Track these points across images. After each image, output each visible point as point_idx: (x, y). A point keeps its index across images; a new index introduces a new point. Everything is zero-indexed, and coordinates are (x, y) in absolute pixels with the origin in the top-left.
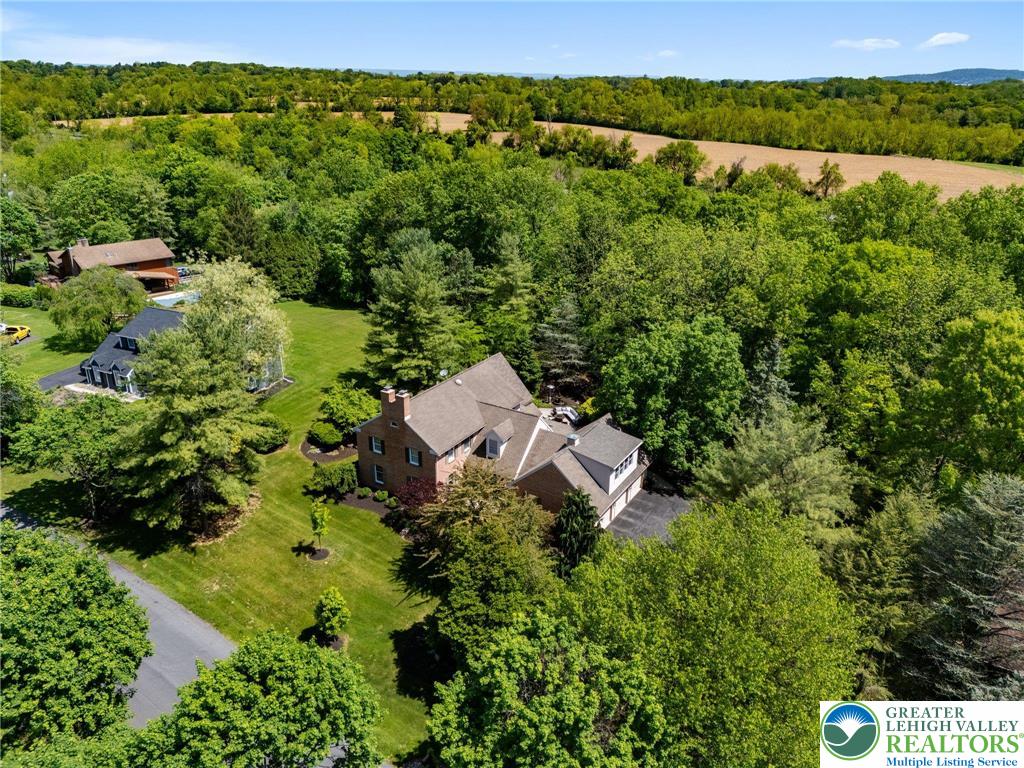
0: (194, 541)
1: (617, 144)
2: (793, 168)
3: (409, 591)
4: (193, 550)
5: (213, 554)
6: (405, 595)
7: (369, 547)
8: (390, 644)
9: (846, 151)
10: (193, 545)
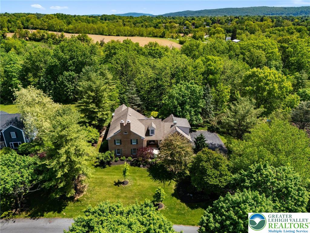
0: (75, 197)
1: (60, 36)
2: (119, 41)
3: (163, 182)
4: (78, 201)
5: (88, 198)
6: (163, 183)
7: (137, 175)
8: (174, 198)
9: (122, 36)
10: (76, 199)
